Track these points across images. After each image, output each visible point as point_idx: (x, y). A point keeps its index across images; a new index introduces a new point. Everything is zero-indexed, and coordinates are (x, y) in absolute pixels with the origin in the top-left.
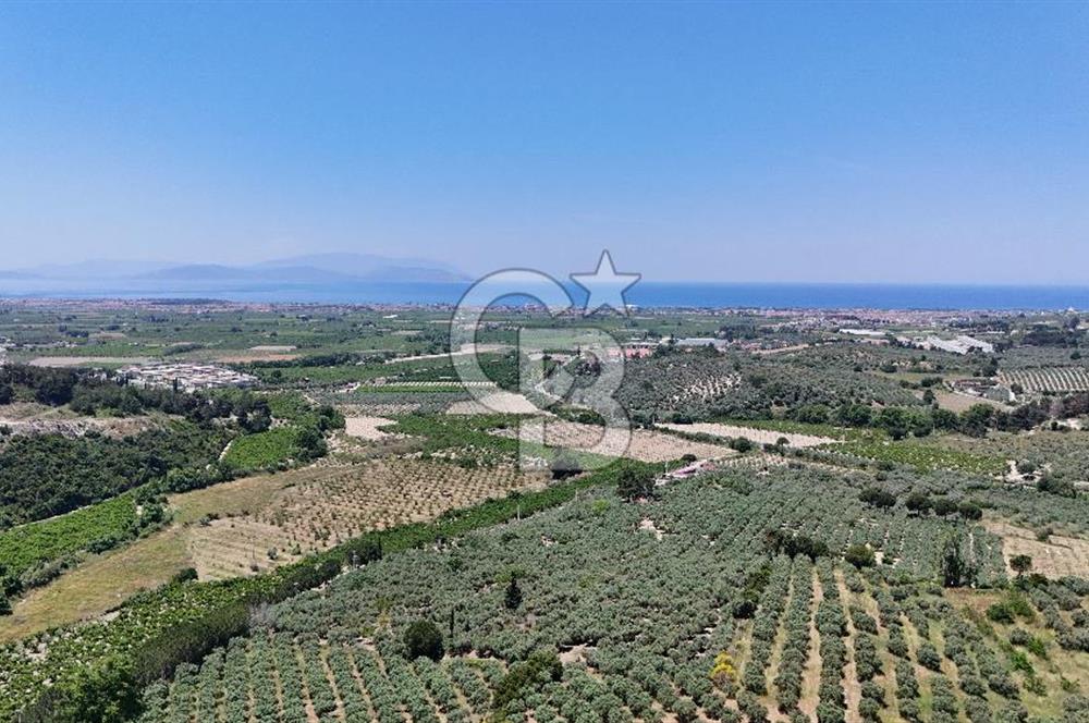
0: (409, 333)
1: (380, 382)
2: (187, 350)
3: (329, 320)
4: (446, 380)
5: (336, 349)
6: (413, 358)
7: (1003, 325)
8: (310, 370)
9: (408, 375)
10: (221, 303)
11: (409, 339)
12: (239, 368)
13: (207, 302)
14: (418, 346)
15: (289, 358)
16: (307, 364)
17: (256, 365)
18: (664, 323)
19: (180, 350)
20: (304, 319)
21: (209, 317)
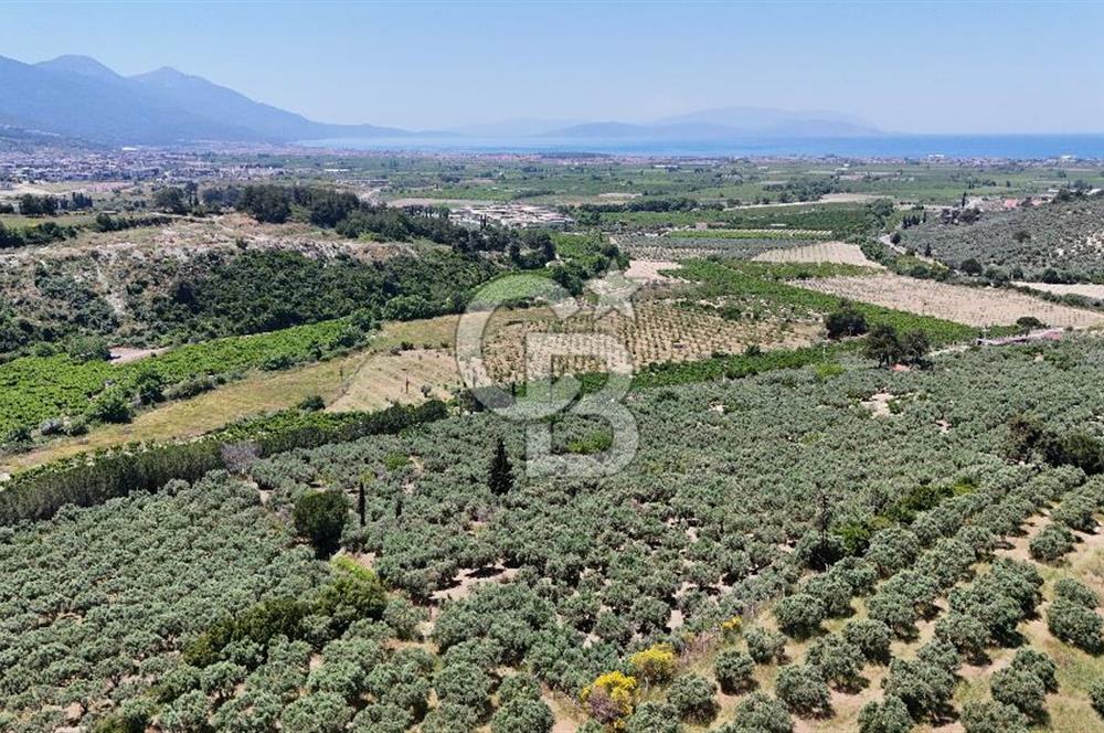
0: (773, 183)
1: (701, 226)
3: (697, 170)
4: (776, 228)
5: (679, 196)
6: (760, 206)
8: (639, 214)
9: (738, 222)
10: (606, 156)
11: (768, 188)
12: (564, 211)
13: (593, 156)
15: (620, 203)
16: (636, 208)
17: (587, 208)
19: (529, 195)
20: (671, 170)
21: (581, 169)
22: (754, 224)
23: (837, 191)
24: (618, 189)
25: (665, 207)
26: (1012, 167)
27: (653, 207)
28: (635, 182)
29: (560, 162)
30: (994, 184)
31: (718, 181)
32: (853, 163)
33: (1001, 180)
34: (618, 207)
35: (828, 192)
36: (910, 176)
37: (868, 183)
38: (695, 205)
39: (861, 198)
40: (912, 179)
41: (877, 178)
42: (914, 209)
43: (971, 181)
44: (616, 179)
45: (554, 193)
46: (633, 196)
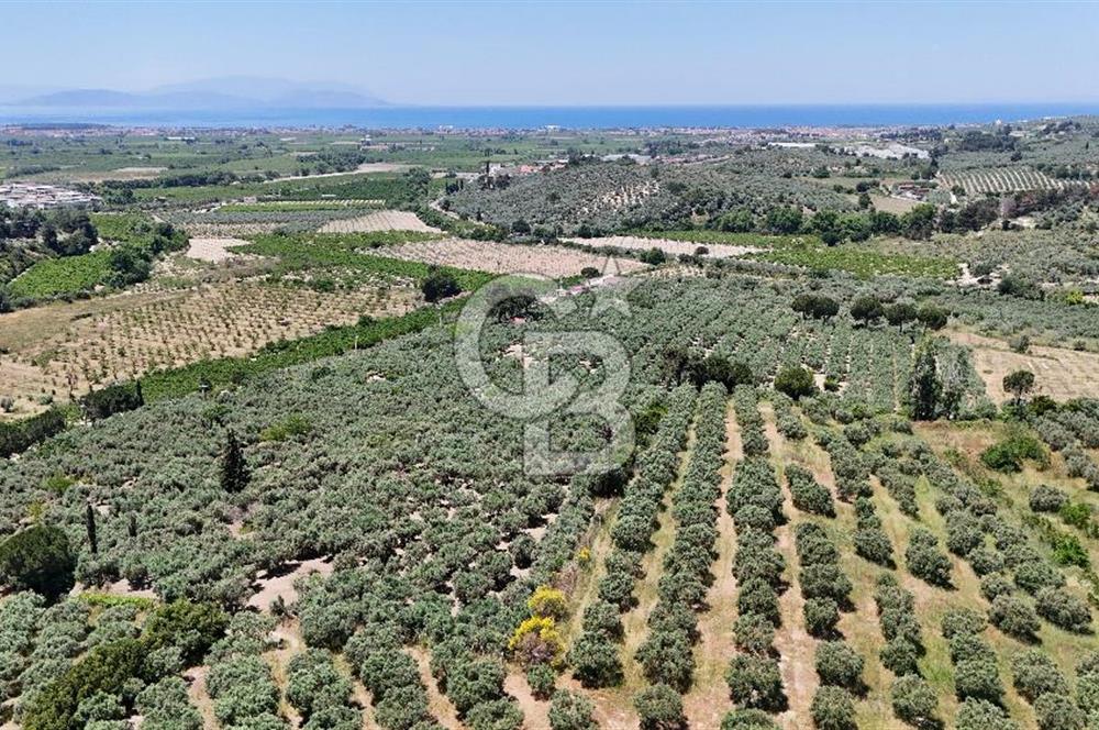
0: (303, 154)
1: (250, 201)
2: (37, 172)
3: (218, 142)
4: (327, 199)
5: (213, 168)
6: (300, 177)
7: (935, 135)
8: (173, 190)
9: (287, 194)
10: (105, 127)
11: (301, 160)
12: (86, 189)
13: (86, 126)
14: (306, 166)
15: (149, 178)
16: (171, 183)
17: (110, 184)
18: (586, 142)
19: (27, 172)
20: (189, 141)
21: (81, 141)
22: (303, 197)
23: (372, 161)
24: (134, 163)
25: (203, 182)
26: (510, 137)
27: (190, 181)
28: (153, 155)
29: (50, 133)
30: (503, 152)
31: (244, 152)
32: (372, 134)
33: (509, 148)
34: (146, 182)
35: (361, 162)
36: (430, 146)
37: (394, 153)
38: (234, 178)
39: (396, 168)
40: (433, 149)
41: (401, 148)
42: (447, 177)
43: (486, 150)
44: (129, 153)
45: (59, 169)
46: (157, 170)
